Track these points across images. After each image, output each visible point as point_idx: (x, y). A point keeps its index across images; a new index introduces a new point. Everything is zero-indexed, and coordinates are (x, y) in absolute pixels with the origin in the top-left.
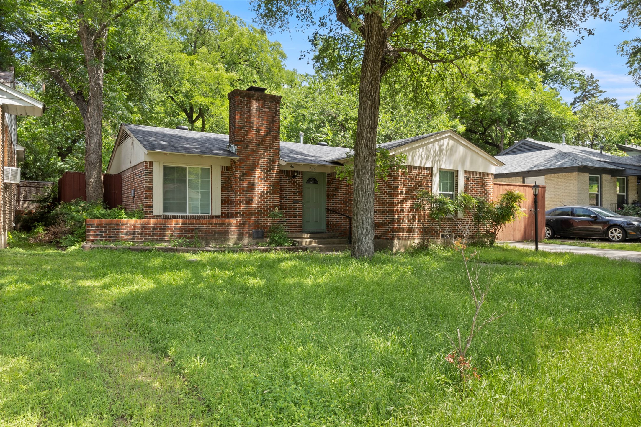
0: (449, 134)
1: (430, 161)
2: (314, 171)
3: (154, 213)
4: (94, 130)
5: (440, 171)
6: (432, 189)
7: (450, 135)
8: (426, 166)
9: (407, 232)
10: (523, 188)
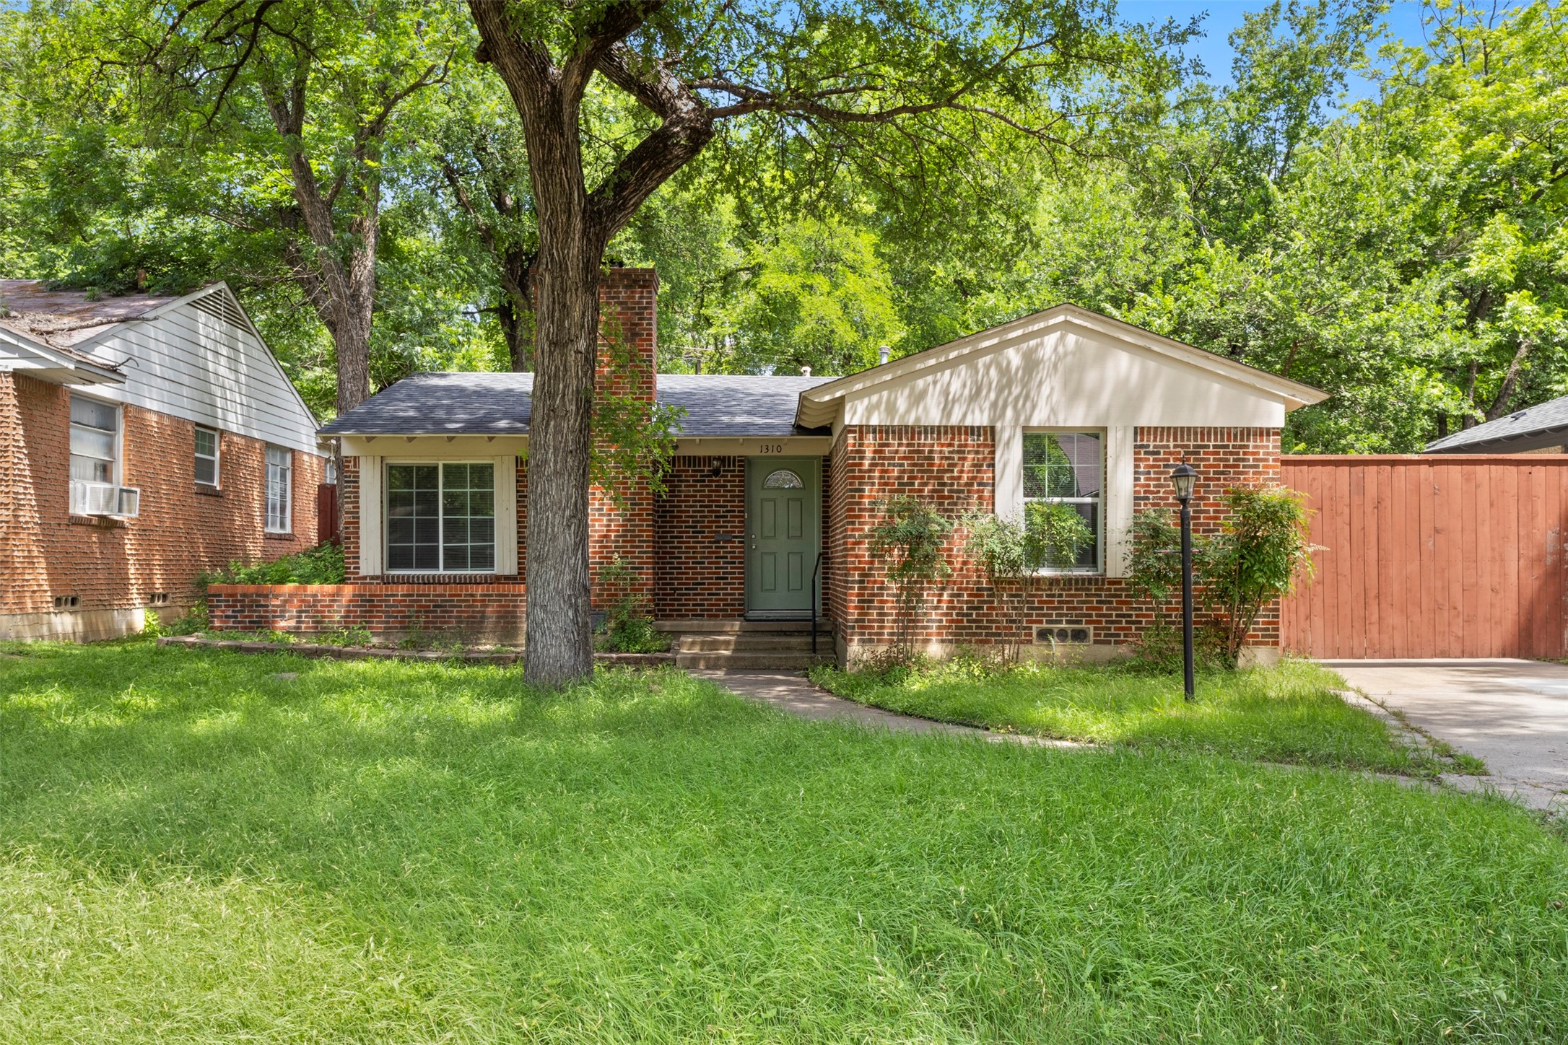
0: (1061, 318)
1: (987, 405)
2: (775, 453)
3: (362, 572)
4: (348, 394)
5: (1025, 438)
6: (993, 491)
7: (1066, 321)
8: (968, 422)
9: (895, 621)
10: (1513, 469)
